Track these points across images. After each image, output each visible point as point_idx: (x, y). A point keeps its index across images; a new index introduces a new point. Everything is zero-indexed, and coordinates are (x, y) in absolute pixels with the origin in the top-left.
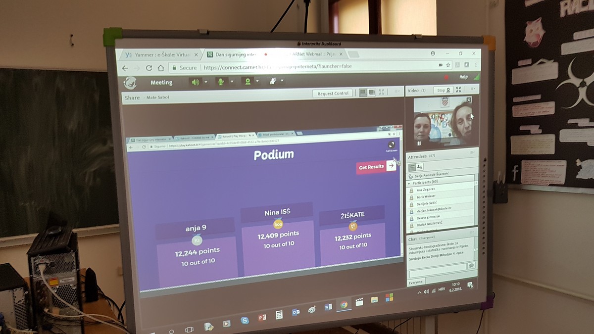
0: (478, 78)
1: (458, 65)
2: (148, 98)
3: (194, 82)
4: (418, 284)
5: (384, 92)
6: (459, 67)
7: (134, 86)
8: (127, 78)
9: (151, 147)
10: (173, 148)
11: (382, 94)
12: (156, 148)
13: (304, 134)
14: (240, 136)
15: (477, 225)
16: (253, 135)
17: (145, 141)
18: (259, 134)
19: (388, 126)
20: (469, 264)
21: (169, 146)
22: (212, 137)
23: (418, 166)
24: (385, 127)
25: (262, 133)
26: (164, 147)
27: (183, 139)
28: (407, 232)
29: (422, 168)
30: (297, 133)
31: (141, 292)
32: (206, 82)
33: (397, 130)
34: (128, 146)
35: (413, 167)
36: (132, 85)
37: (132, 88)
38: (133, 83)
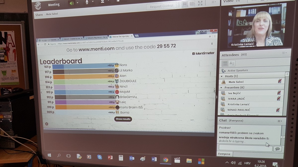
2: (47, 14)
3: (71, 3)
4: (226, 156)
7: (40, 8)
8: (36, 3)
9: (49, 44)
10: (60, 45)
11: (200, 5)
12: (51, 45)
13: (140, 36)
14: (98, 37)
15: (286, 115)
16: (106, 37)
17: (46, 40)
18: (110, 36)
19: (205, 30)
20: (275, 147)
21: (58, 44)
22: (82, 38)
23: (231, 62)
24: (203, 31)
25: (112, 36)
26: (55, 44)
27: (65, 39)
28: (219, 114)
29: (234, 64)
30: (135, 35)
31: (44, 129)
32: (78, 3)
33: (213, 33)
34: (37, 43)
35: (225, 64)
36: (39, 7)
37: (39, 9)
38: (40, 6)
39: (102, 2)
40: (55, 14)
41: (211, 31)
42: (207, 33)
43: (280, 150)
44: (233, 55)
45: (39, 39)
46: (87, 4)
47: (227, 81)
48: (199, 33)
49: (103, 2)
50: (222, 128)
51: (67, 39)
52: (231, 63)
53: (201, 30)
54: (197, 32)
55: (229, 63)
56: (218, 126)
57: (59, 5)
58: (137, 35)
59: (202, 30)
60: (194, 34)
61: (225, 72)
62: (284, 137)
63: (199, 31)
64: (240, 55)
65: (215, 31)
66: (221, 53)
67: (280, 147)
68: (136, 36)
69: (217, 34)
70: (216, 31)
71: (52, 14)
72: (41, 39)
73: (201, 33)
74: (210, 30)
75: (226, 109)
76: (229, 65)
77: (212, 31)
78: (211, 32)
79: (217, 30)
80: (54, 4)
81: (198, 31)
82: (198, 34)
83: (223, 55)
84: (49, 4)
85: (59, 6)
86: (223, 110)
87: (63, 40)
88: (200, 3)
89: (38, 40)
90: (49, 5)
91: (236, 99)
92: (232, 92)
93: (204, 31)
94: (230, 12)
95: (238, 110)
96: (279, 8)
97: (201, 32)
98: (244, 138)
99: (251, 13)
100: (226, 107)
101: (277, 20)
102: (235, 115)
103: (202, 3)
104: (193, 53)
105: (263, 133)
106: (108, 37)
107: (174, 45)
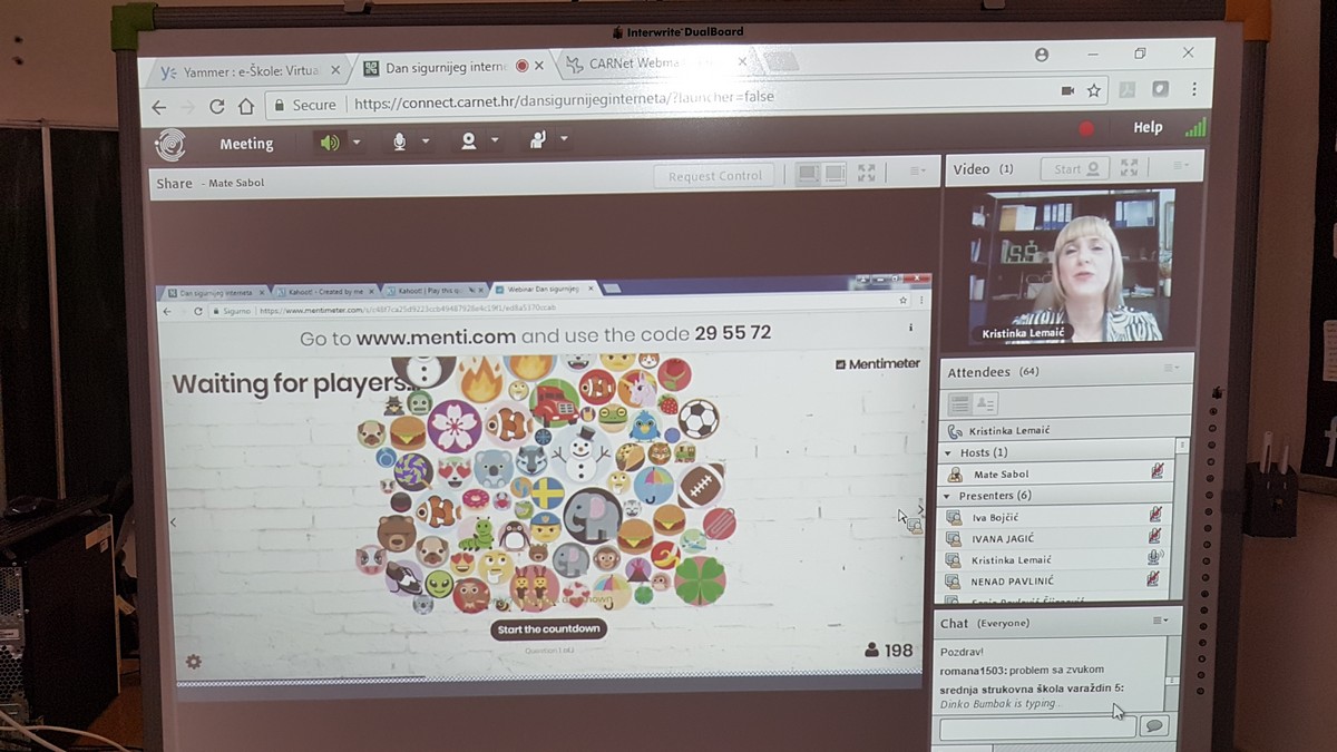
0: (1201, 129)
1: (1128, 89)
2: (213, 183)
3: (326, 143)
5: (879, 173)
6: (1133, 96)
7: (180, 154)
8: (163, 133)
9: (216, 312)
10: (268, 315)
11: (866, 179)
12: (229, 315)
13: (625, 292)
14: (444, 290)
15: (1181, 598)
16: (481, 290)
17: (201, 295)
18: (497, 288)
19: (886, 276)
20: (1145, 720)
21: (259, 311)
22: (372, 292)
23: (982, 400)
24: (875, 280)
25: (506, 285)
26: (247, 312)
27: (296, 293)
28: (938, 599)
29: (995, 408)
30: (605, 286)
31: (179, 685)
32: (357, 142)
33: (914, 288)
34: (160, 306)
35: (962, 404)
36: (175, 150)
37: (175, 159)
38: (178, 144)
39: (465, 147)
40: (250, 183)
41: (906, 280)
42: (894, 285)
43: (1163, 730)
44: (990, 373)
45: (168, 287)
46: (400, 149)
47: (967, 472)
48: (862, 285)
49: (473, 147)
50: (951, 653)
51: (305, 293)
52: (982, 404)
53: (867, 276)
54: (852, 283)
55: (976, 402)
56: (937, 646)
57: (269, 146)
58: (615, 288)
59: (875, 276)
60: (844, 288)
61: (959, 438)
62: (1177, 681)
63: (863, 277)
64: (1015, 372)
65: (922, 279)
66: (946, 364)
67: (1164, 720)
68: (609, 287)
69: (930, 291)
70: (926, 279)
71: (235, 183)
72: (179, 288)
73: (871, 287)
74: (902, 275)
75: (965, 581)
76: (977, 410)
77: (912, 279)
78: (907, 285)
79: (930, 275)
80: (250, 141)
81: (859, 276)
82: (857, 289)
83: (952, 373)
84: (223, 141)
85: (270, 149)
86: (952, 583)
87: (283, 297)
88: (867, 173)
89: (166, 293)
90: (226, 144)
91: (1000, 539)
92: (987, 513)
93: (880, 277)
94: (979, 212)
95: (1011, 581)
96: (1150, 205)
97: (868, 280)
98: (1035, 690)
99: (1054, 219)
100: (966, 572)
101: (1143, 249)
102: (999, 602)
103: (872, 173)
104: (838, 362)
105: (1101, 669)
106: (490, 287)
107: (764, 331)
